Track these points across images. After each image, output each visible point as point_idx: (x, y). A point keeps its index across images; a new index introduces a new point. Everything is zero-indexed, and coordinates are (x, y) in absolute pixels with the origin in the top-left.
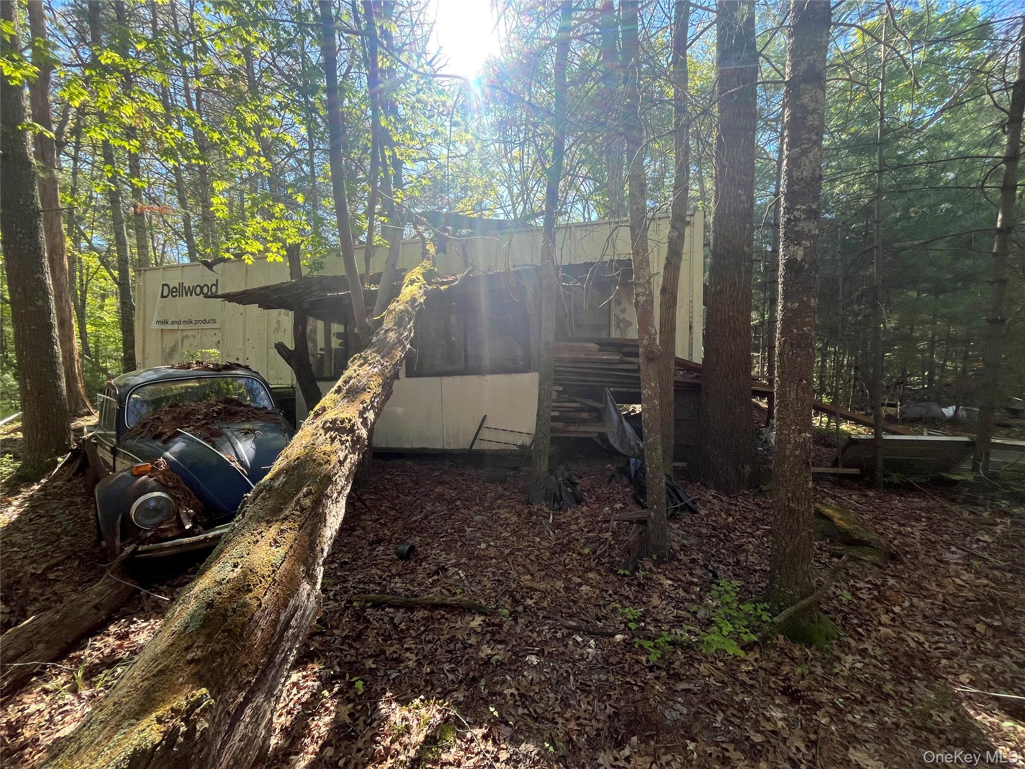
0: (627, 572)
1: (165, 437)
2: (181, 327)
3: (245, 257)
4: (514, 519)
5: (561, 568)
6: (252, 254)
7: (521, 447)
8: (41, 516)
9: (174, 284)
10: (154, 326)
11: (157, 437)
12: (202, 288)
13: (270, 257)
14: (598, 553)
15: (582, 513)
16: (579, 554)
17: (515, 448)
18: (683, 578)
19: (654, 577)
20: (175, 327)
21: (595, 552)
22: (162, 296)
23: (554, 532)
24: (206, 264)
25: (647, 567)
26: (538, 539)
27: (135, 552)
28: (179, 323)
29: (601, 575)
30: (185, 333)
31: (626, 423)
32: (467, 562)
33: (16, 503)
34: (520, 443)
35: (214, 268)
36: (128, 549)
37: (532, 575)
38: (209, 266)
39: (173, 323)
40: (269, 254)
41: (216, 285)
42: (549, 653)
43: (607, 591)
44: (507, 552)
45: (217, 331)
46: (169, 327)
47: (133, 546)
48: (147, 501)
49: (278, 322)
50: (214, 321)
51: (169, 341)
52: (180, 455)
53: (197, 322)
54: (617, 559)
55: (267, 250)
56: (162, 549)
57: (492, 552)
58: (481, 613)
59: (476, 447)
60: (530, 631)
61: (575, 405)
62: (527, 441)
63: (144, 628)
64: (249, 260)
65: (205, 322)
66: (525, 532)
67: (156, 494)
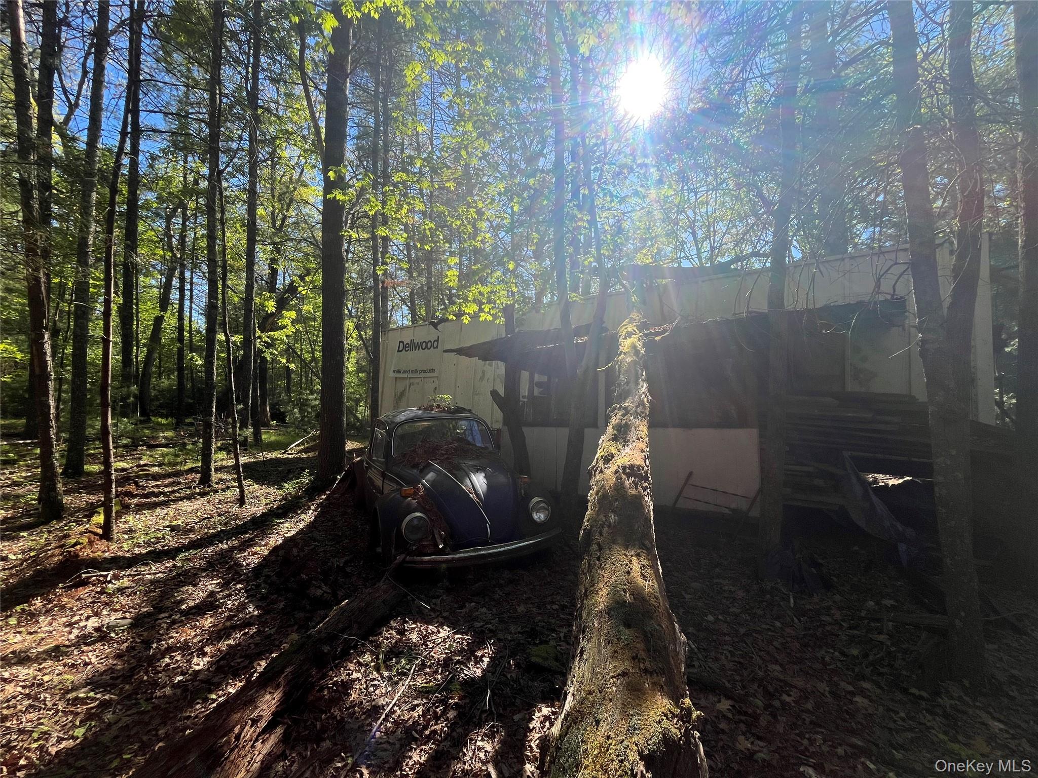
0: (924, 694)
1: (421, 467)
2: (410, 375)
3: (464, 317)
4: (741, 594)
5: (818, 666)
6: (469, 314)
7: (734, 511)
8: (329, 521)
9: (407, 341)
10: (392, 375)
11: (415, 466)
12: (427, 344)
13: (483, 317)
14: (871, 658)
15: (834, 602)
16: (843, 654)
17: (727, 511)
18: (1024, 725)
19: (970, 711)
20: (405, 375)
21: (866, 656)
22: (399, 351)
23: (799, 620)
24: (432, 323)
25: (955, 695)
26: (778, 624)
27: (404, 561)
28: (407, 372)
29: (881, 688)
30: (412, 381)
31: (875, 499)
32: (695, 632)
33: (313, 507)
34: (733, 506)
35: (439, 327)
36: (399, 558)
37: (781, 665)
38: (435, 325)
39: (404, 372)
40: (482, 314)
41: (437, 341)
42: (831, 771)
43: (897, 713)
44: (742, 631)
45: (435, 380)
46: (401, 375)
47: (403, 556)
48: (412, 520)
49: (483, 372)
50: (434, 371)
51: (401, 386)
52: (433, 483)
53: (422, 371)
54: (904, 673)
55: (481, 310)
56: (422, 562)
57: (725, 628)
58: (728, 697)
59: (682, 504)
60: (797, 734)
61: (806, 469)
62: (744, 505)
63: (414, 628)
64: (466, 320)
65: (427, 371)
66: (760, 612)
67: (419, 514)
